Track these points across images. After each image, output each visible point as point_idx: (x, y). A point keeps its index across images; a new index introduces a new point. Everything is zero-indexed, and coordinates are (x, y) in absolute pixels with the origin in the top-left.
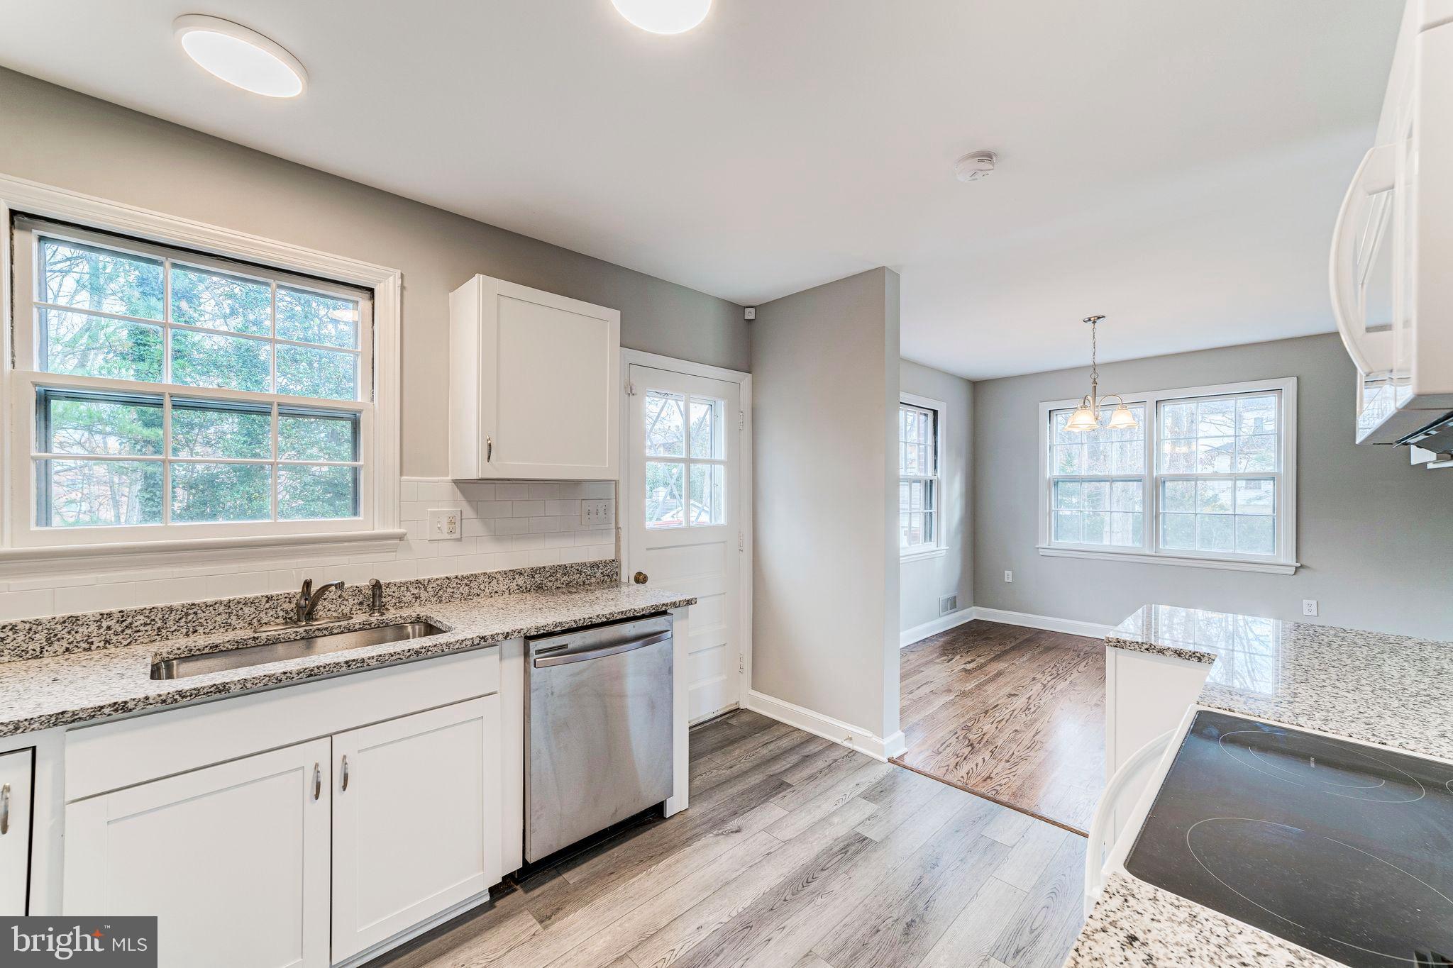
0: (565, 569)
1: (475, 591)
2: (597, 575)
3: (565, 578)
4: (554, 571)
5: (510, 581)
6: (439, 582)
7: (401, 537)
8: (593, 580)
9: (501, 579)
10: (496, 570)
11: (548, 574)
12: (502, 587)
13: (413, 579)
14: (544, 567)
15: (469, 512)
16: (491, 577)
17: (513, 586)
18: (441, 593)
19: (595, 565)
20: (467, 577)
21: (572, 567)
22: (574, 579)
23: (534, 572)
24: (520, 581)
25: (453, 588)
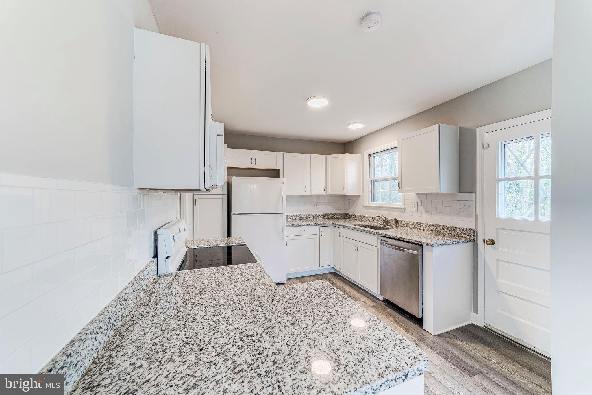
0: (448, 228)
1: (419, 228)
2: (463, 233)
3: (448, 231)
4: (443, 228)
5: (429, 227)
6: (411, 223)
7: (405, 209)
8: (460, 235)
9: (426, 226)
10: (425, 223)
11: (441, 228)
12: (427, 229)
13: (406, 221)
14: (440, 225)
15: (419, 203)
16: (424, 224)
17: (430, 229)
18: (412, 226)
19: (461, 229)
20: (417, 223)
21: (451, 228)
22: (452, 233)
23: (437, 226)
24: (432, 228)
25: (414, 225)
